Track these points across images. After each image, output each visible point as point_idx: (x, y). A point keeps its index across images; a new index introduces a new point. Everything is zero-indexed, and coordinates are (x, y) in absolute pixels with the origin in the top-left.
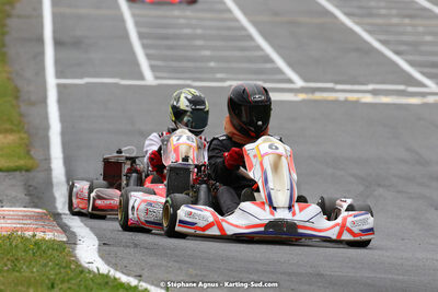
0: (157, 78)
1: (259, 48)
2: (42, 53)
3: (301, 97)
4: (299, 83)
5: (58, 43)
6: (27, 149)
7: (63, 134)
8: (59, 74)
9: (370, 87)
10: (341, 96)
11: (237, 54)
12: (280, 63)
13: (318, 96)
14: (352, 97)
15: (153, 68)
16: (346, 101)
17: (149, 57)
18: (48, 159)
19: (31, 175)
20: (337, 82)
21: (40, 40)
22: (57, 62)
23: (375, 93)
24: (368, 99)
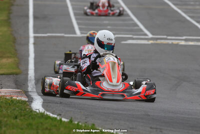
0: (82, 33)
1: (132, 20)
2: (28, 22)
3: (151, 42)
4: (150, 36)
5: (35, 18)
6: (18, 65)
7: (35, 58)
8: (35, 32)
9: (184, 38)
10: (170, 42)
11: (121, 22)
12: (142, 27)
13: (159, 42)
14: (175, 42)
15: (80, 29)
16: (172, 44)
17: (78, 24)
18: (27, 70)
19: (18, 76)
20: (168, 36)
21: (27, 16)
22: (34, 26)
23: (186, 40)
24: (183, 43)
